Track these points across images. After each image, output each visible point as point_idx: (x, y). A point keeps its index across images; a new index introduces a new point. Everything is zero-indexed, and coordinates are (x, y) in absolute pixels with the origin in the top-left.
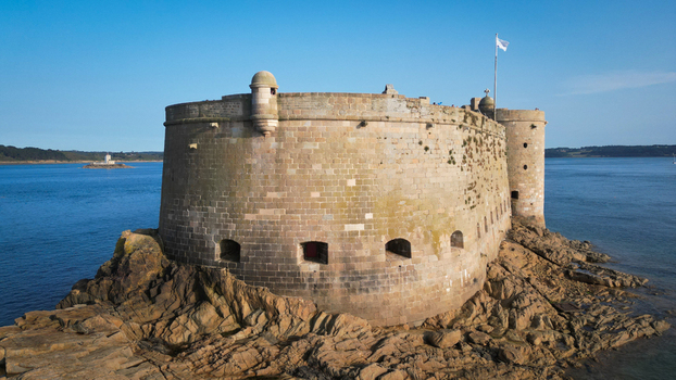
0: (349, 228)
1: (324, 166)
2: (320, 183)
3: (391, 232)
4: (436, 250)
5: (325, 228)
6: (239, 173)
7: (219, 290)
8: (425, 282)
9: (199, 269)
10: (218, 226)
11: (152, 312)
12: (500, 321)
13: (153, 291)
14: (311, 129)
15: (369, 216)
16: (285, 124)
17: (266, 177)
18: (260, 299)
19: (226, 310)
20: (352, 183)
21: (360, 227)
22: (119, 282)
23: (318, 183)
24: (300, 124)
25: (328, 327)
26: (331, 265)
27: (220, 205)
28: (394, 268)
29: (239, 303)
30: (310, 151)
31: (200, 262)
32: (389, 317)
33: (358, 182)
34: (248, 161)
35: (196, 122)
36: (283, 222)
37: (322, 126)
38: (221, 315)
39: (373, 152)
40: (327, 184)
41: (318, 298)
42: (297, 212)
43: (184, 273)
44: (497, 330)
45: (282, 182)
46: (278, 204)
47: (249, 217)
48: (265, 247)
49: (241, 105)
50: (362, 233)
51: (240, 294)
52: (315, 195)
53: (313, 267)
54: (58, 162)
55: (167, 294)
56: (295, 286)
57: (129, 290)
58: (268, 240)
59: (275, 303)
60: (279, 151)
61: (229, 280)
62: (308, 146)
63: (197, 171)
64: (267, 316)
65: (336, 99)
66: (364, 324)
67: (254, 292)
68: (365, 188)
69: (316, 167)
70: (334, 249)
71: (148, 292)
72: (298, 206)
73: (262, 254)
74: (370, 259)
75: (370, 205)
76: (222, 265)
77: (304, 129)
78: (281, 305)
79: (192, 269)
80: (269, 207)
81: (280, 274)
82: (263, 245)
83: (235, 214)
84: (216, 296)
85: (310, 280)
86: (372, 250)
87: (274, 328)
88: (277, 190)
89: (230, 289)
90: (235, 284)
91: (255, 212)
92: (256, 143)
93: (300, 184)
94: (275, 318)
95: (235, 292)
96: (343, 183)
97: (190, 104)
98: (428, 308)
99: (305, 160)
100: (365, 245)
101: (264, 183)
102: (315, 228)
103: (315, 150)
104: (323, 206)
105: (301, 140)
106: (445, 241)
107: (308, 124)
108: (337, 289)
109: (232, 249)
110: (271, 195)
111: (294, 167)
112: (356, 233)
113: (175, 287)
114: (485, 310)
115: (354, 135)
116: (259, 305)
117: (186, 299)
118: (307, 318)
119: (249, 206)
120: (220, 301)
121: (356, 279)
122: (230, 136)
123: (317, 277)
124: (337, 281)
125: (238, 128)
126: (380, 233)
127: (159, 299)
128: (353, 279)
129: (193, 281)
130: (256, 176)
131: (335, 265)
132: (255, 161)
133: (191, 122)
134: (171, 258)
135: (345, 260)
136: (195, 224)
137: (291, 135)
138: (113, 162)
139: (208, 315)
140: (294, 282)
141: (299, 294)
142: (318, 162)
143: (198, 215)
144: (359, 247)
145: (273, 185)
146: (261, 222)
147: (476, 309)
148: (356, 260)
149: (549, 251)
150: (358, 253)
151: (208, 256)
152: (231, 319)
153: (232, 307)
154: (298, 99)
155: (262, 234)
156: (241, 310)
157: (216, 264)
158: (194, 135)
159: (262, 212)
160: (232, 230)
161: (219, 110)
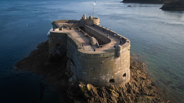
6: (113, 66)
7: (112, 89)
9: (106, 87)
10: (109, 77)
11: (105, 99)
14: (124, 54)
16: (121, 54)
18: (120, 87)
20: (128, 61)
23: (125, 63)
25: (129, 86)
26: (126, 76)
27: (110, 73)
29: (117, 89)
30: (124, 58)
31: (106, 85)
34: (115, 63)
35: (103, 57)
36: (121, 72)
38: (115, 93)
42: (123, 70)
45: (121, 65)
46: (120, 70)
47: (116, 74)
48: (118, 78)
49: (114, 53)
51: (116, 88)
52: (125, 65)
58: (119, 76)
59: (122, 87)
60: (120, 60)
63: (103, 68)
64: (121, 89)
65: (127, 47)
67: (118, 86)
69: (125, 61)
70: (126, 73)
76: (111, 84)
79: (104, 87)
80: (119, 70)
81: (121, 81)
83: (113, 74)
85: (124, 80)
88: (120, 67)
89: (114, 88)
90: (114, 86)
92: (117, 59)
93: (123, 65)
94: (123, 89)
97: (101, 54)
104: (125, 67)
108: (127, 80)
109: (112, 81)
110: (119, 68)
111: (122, 62)
112: (128, 69)
113: (104, 92)
115: (128, 52)
117: (106, 94)
118: (125, 86)
120: (113, 91)
122: (111, 59)
124: (127, 78)
125: (113, 57)
130: (117, 66)
132: (116, 63)
133: (101, 58)
134: (96, 87)
137: (122, 56)
141: (123, 83)
143: (104, 76)
153: (115, 91)
154: (123, 49)
156: (117, 91)
157: (110, 84)
158: (102, 60)
159: (118, 72)
160: (113, 77)
161: (109, 54)
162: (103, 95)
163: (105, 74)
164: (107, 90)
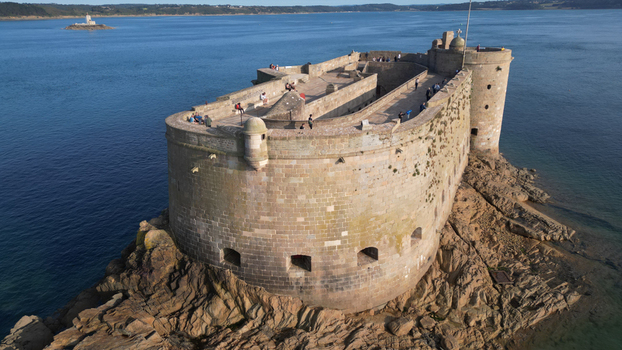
0: (328, 244)
1: (307, 197)
2: (304, 210)
3: (362, 244)
4: (399, 250)
5: (309, 245)
6: (236, 198)
7: (225, 285)
8: (388, 276)
9: (207, 266)
10: (221, 237)
11: (174, 304)
12: (446, 301)
13: (173, 285)
14: (297, 166)
15: (344, 234)
16: (274, 162)
17: (259, 204)
18: (258, 297)
19: (232, 304)
20: (331, 209)
21: (337, 243)
22: (145, 278)
23: (303, 210)
24: (287, 162)
25: (311, 324)
26: (314, 272)
27: (221, 221)
28: (364, 270)
29: (242, 298)
30: (295, 185)
31: (208, 261)
32: (358, 306)
33: (336, 208)
34: (244, 190)
35: (195, 149)
36: (274, 240)
37: (305, 165)
38: (229, 307)
39: (349, 182)
40: (310, 211)
41: (304, 297)
42: (285, 233)
43: (196, 269)
44: (442, 309)
45: (272, 209)
46: (269, 226)
47: (245, 234)
48: (260, 258)
49: (235, 143)
50: (339, 247)
51: (242, 292)
52: (301, 219)
53: (298, 274)
54: (40, 18)
55: (184, 287)
56: (285, 287)
57: (154, 283)
58: (263, 253)
59: (270, 301)
60: (269, 184)
61: (233, 279)
62: (294, 180)
63: (200, 190)
64: (264, 310)
65: (317, 141)
66: (339, 315)
67: (253, 292)
68: (342, 212)
69: (301, 198)
70: (316, 260)
71: (169, 284)
72: (286, 228)
73: (258, 263)
74: (344, 266)
75: (346, 224)
76: (226, 267)
77: (291, 166)
78: (275, 303)
79: (202, 265)
80: (263, 227)
81: (272, 278)
82: (259, 256)
83: (234, 229)
84: (223, 291)
85: (297, 283)
86: (350, 258)
87: (270, 322)
88: (269, 215)
89: (234, 287)
90: (237, 283)
91: (250, 230)
92: (249, 175)
93: (287, 211)
94: (270, 313)
95: (238, 291)
96: (324, 209)
97: (189, 132)
98: (390, 293)
99: (292, 192)
100: (341, 256)
101: (257, 209)
102: (301, 245)
103: (301, 185)
104: (307, 228)
105: (288, 176)
106: (407, 240)
107: (294, 163)
108: (318, 290)
109: (233, 256)
110: (264, 218)
111: (282, 197)
112: (334, 247)
113: (190, 281)
114: (435, 289)
115: (333, 170)
116: (257, 302)
117: (199, 291)
118: (295, 312)
119: (246, 225)
120: (227, 296)
121: (332, 282)
122: (227, 167)
123: (302, 282)
124: (318, 283)
125: (233, 162)
126: (353, 246)
127: (179, 292)
128: (331, 282)
129: (204, 276)
130: (251, 203)
131: (317, 272)
132: (249, 191)
133: (191, 148)
134: (182, 251)
135: (325, 268)
136: (202, 232)
137: (279, 171)
138: (93, 23)
139: (218, 307)
140: (285, 284)
141: (288, 293)
142: (303, 193)
143: (204, 225)
144: (337, 258)
145: (265, 211)
146: (256, 239)
147: (428, 287)
148: (334, 267)
149: (496, 197)
150: (335, 263)
151: (214, 258)
152: (236, 311)
153: (236, 301)
154: (285, 142)
155: (257, 248)
156: (243, 304)
157: (221, 265)
158: (195, 160)
159: (257, 231)
160: (233, 242)
161: (216, 144)
162: (178, 286)
164: (208, 282)
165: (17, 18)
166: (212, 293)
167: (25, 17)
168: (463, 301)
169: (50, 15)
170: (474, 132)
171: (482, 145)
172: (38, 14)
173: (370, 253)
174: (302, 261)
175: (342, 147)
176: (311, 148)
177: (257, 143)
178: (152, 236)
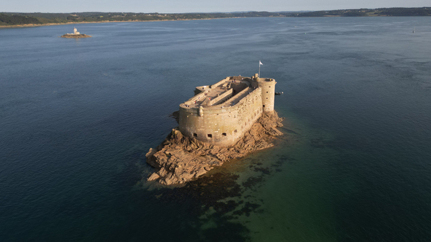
0: (215, 132)
1: (211, 122)
2: (210, 125)
3: (223, 132)
4: (231, 134)
6: (196, 122)
7: (194, 141)
8: (229, 140)
9: (189, 137)
10: (193, 131)
11: (183, 145)
12: (242, 146)
15: (219, 130)
16: (204, 115)
17: (201, 123)
19: (195, 145)
20: (216, 124)
21: (217, 131)
22: (176, 140)
25: (212, 148)
27: (193, 127)
28: (223, 138)
29: (197, 144)
30: (209, 119)
32: (222, 146)
34: (198, 120)
35: (187, 112)
36: (204, 131)
37: (211, 115)
39: (220, 119)
40: (212, 125)
41: (210, 143)
42: (206, 129)
43: (187, 138)
45: (204, 124)
46: (203, 128)
49: (197, 111)
53: (209, 138)
54: (35, 25)
57: (178, 141)
59: (203, 144)
60: (203, 119)
63: (189, 121)
65: (213, 110)
66: (218, 147)
67: (200, 142)
68: (218, 125)
70: (213, 135)
71: (181, 141)
74: (219, 137)
75: (219, 128)
76: (194, 137)
81: (204, 139)
82: (201, 135)
83: (196, 129)
86: (220, 135)
87: (203, 148)
90: (196, 141)
91: (199, 129)
92: (199, 117)
93: (207, 125)
94: (203, 146)
96: (214, 124)
98: (229, 144)
99: (208, 121)
100: (218, 135)
102: (210, 132)
104: (211, 128)
105: (207, 118)
106: (233, 132)
107: (208, 115)
109: (195, 135)
110: (202, 126)
111: (206, 122)
112: (217, 133)
113: (186, 141)
115: (216, 116)
116: (201, 144)
117: (188, 142)
118: (209, 146)
120: (194, 143)
121: (217, 140)
123: (210, 140)
124: (213, 140)
125: (196, 115)
126: (221, 132)
130: (199, 123)
131: (213, 138)
134: (184, 135)
135: (215, 137)
137: (205, 117)
138: (78, 33)
139: (192, 146)
140: (206, 140)
141: (207, 142)
143: (189, 129)
146: (200, 131)
147: (239, 143)
148: (217, 137)
151: (191, 136)
154: (207, 111)
155: (201, 133)
160: (195, 132)
161: (192, 111)
162: (183, 142)
163: (190, 126)
164: (190, 141)
165: (21, 26)
166: (191, 143)
167: (26, 25)
168: (246, 146)
169: (41, 23)
170: (264, 106)
171: (267, 110)
172: (34, 23)
173: (224, 134)
174: (210, 136)
175: (218, 112)
176: (212, 112)
177: (201, 111)
178: (176, 132)
